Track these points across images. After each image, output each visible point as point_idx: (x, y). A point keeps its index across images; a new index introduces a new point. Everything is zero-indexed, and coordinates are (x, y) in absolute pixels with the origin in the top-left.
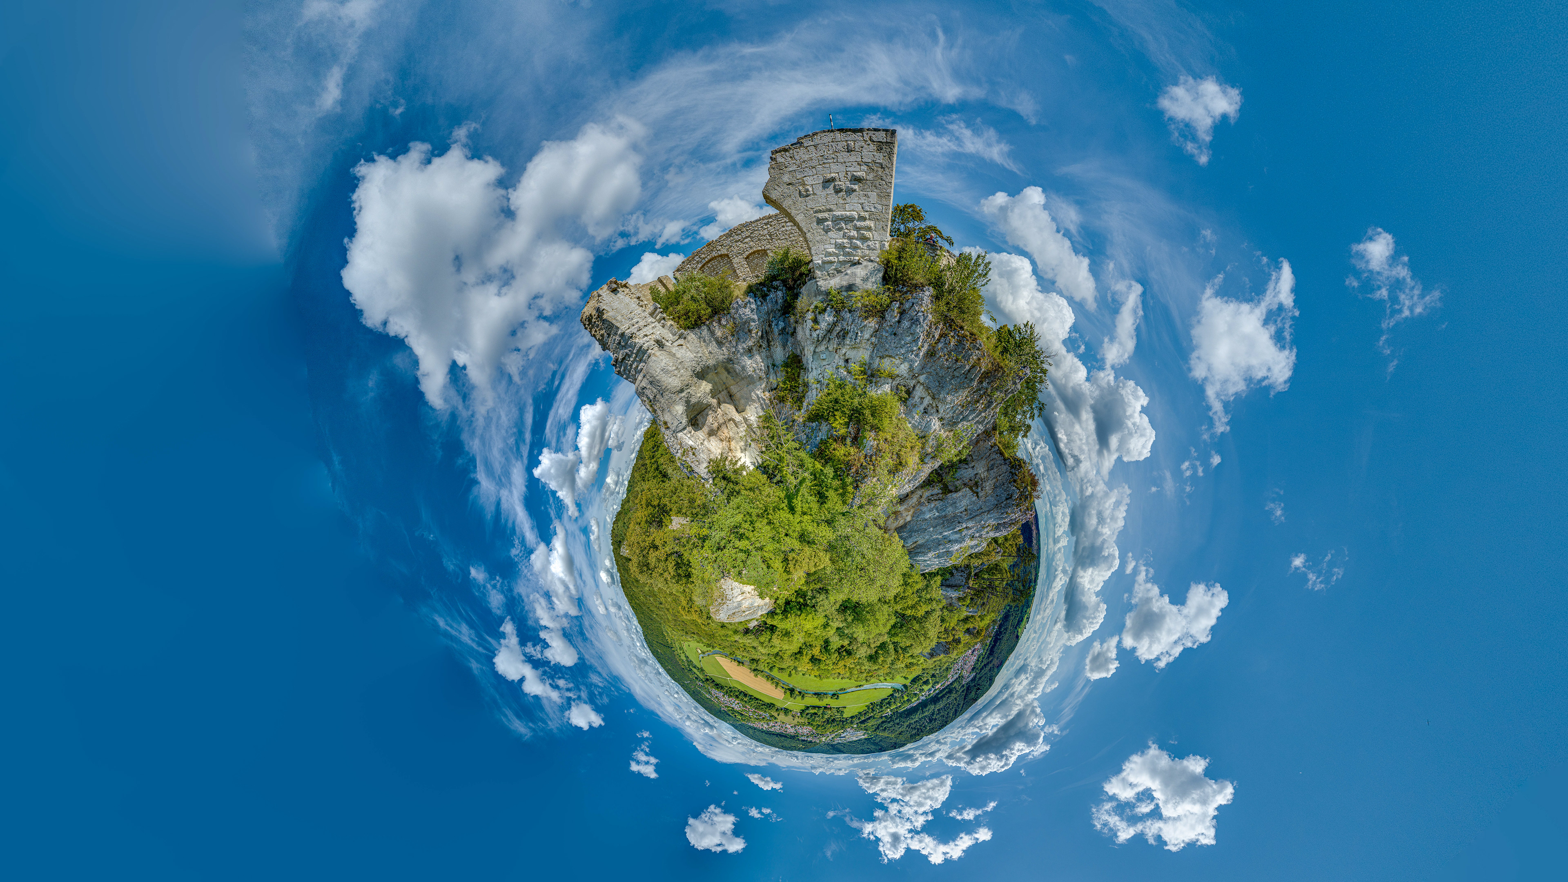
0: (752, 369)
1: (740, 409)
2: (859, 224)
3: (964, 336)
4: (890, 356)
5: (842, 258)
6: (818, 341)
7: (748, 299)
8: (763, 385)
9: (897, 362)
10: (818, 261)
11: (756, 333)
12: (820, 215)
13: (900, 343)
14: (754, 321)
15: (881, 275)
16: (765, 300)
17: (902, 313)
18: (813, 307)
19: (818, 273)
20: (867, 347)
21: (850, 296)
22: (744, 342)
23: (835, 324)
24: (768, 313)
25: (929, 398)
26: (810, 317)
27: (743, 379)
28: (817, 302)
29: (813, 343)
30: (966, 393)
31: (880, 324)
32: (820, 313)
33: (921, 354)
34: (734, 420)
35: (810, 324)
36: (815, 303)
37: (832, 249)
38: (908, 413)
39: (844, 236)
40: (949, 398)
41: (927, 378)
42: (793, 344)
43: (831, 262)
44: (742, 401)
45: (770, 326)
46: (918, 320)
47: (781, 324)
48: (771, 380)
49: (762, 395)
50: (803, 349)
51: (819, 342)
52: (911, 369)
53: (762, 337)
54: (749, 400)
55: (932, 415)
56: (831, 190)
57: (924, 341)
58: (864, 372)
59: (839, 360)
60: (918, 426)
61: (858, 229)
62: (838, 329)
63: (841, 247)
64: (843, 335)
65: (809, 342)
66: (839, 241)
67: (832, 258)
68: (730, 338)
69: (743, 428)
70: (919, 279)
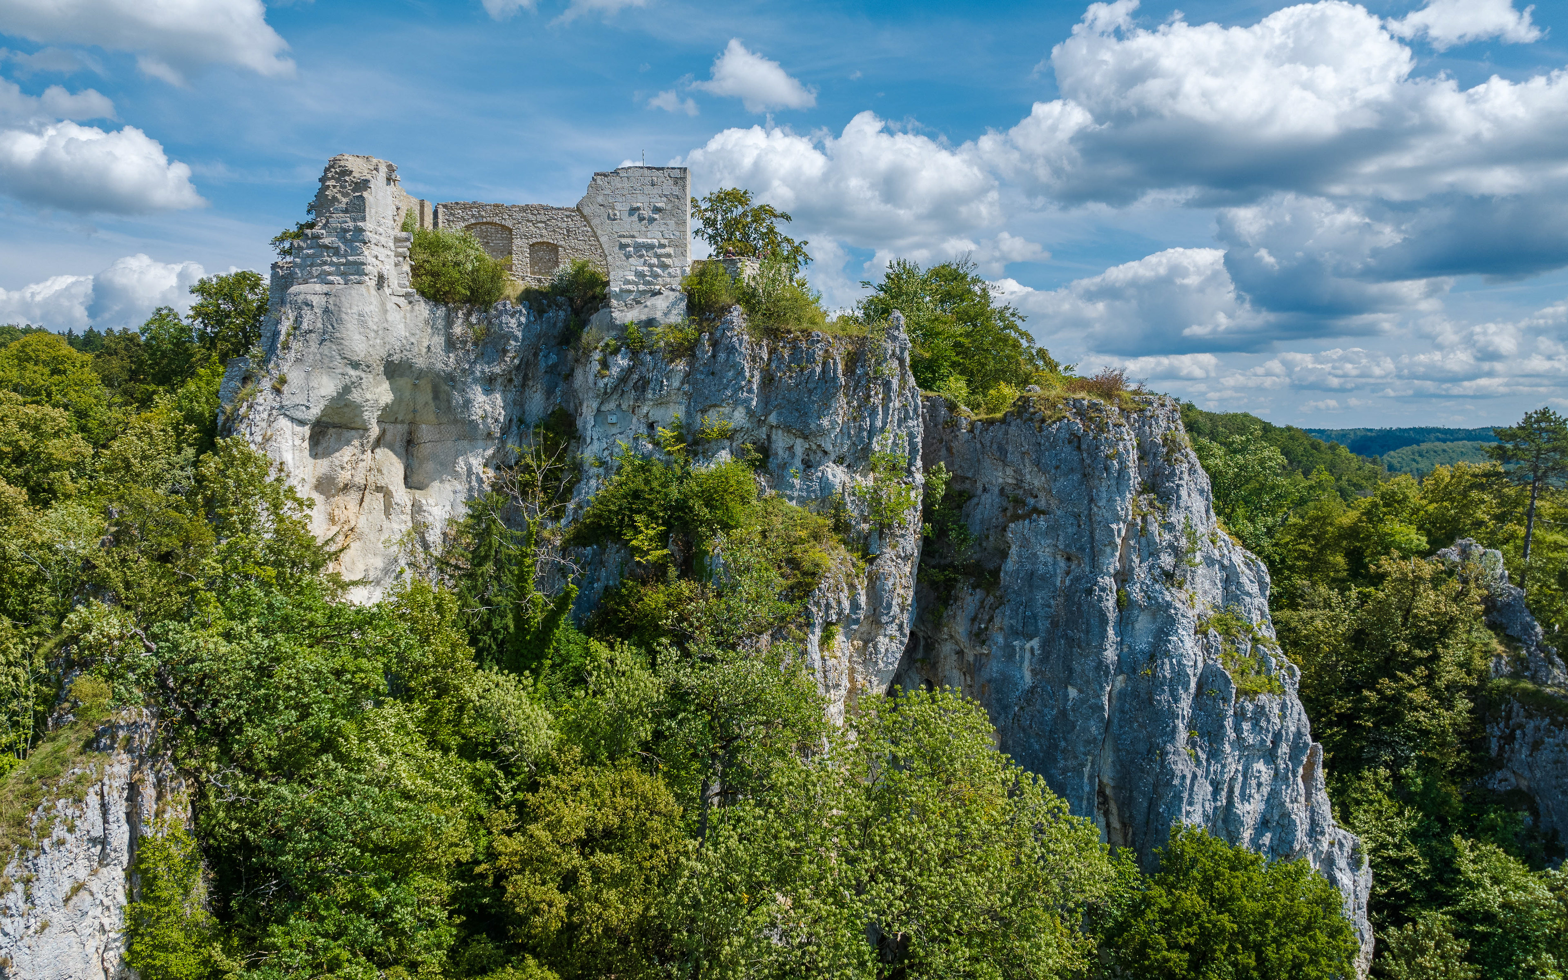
0: (480, 412)
1: (415, 479)
2: (659, 251)
3: (796, 339)
4: (715, 406)
5: (642, 287)
6: (605, 393)
7: (520, 307)
8: (490, 452)
9: (727, 410)
10: (615, 288)
11: (511, 359)
12: (624, 241)
13: (721, 383)
14: (516, 339)
15: (683, 305)
16: (541, 317)
17: (715, 344)
18: (602, 344)
19: (614, 302)
20: (680, 399)
21: (650, 334)
22: (488, 363)
23: (630, 370)
24: (539, 337)
25: (799, 441)
26: (597, 357)
27: (455, 421)
28: (609, 339)
29: (598, 396)
30: (843, 400)
31: (691, 364)
32: (611, 353)
33: (755, 387)
34: (387, 494)
35: (596, 367)
36: (607, 339)
37: (632, 277)
38: (779, 482)
39: (645, 264)
40: (825, 422)
41: (780, 414)
42: (564, 394)
43: (630, 291)
44: (430, 466)
45: (536, 355)
46: (734, 347)
47: (553, 358)
48: (509, 446)
49: (480, 469)
50: (581, 404)
51: (605, 396)
52: (750, 413)
53: (518, 368)
54: (446, 468)
55: (820, 464)
56: (635, 218)
57: (752, 370)
58: (679, 439)
59: (637, 426)
60: (809, 497)
61: (658, 256)
62: (636, 377)
63: (640, 275)
64: (642, 386)
65: (591, 394)
66: (640, 268)
67: (630, 287)
68: (469, 346)
69: (401, 524)
70: (725, 299)
